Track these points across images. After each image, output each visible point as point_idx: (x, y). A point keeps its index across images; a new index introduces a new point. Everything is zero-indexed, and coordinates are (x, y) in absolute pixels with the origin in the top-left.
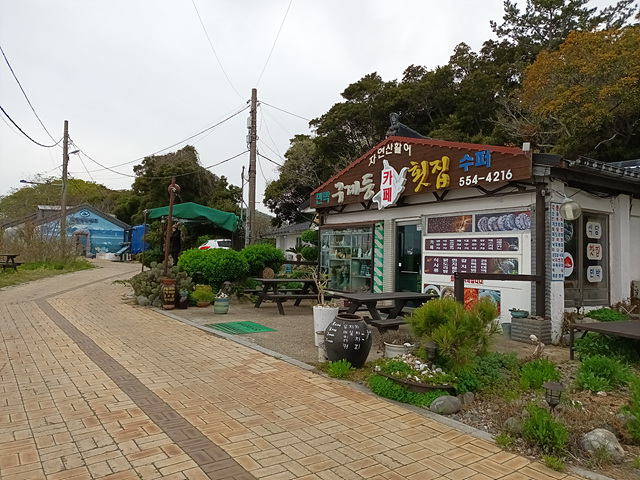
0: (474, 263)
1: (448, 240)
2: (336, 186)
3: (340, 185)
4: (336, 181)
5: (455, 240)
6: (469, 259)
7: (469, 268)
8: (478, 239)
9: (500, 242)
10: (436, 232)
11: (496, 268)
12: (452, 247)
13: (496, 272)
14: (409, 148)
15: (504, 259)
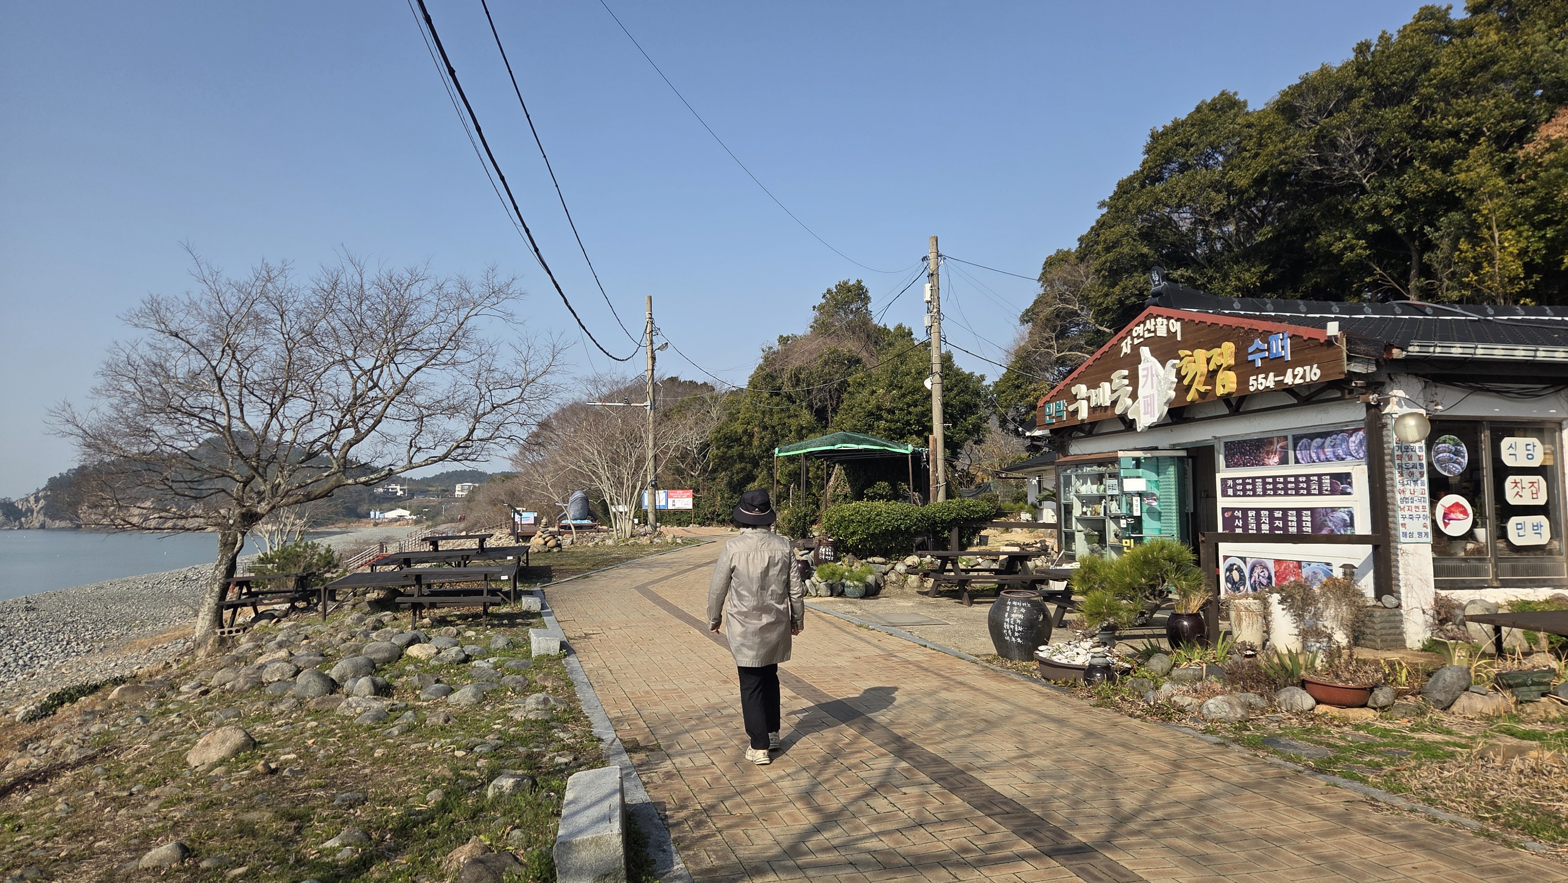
0: (1292, 517)
1: (1254, 479)
2: (1074, 390)
3: (1081, 390)
4: (1075, 381)
5: (1264, 478)
6: (1285, 511)
7: (1286, 526)
8: (1296, 477)
9: (1326, 481)
10: (1236, 465)
11: (1323, 525)
12: (1259, 491)
13: (1324, 532)
14: (1176, 327)
15: (1333, 509)
